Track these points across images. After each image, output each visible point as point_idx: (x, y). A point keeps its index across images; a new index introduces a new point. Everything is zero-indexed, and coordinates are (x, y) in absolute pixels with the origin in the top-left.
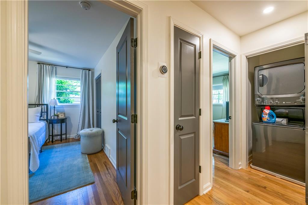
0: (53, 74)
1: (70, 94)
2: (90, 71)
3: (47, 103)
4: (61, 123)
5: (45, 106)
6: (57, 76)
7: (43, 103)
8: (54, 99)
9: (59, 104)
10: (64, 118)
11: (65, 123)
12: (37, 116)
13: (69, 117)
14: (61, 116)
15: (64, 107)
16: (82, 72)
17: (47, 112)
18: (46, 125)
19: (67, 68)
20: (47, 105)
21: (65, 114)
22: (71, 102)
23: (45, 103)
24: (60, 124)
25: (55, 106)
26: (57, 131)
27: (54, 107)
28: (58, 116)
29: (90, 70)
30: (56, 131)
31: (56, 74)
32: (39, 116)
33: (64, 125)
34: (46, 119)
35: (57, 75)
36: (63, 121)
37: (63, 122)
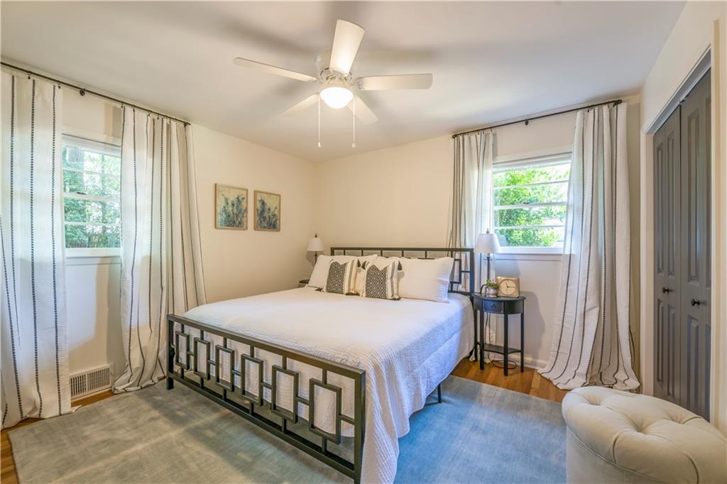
0: (487, 157)
1: (543, 216)
2: (620, 106)
3: (472, 245)
4: (504, 313)
5: (468, 253)
6: (499, 159)
7: (463, 247)
8: (488, 232)
9: (501, 249)
10: (516, 295)
11: (520, 314)
12: (442, 282)
13: (532, 294)
14: (508, 291)
15: (517, 257)
16: (584, 120)
17: (472, 272)
18: (464, 311)
19: (527, 123)
20: (471, 251)
21: (518, 282)
22: (542, 243)
23: (468, 246)
24: (503, 315)
25: (491, 255)
26: (496, 333)
27: (488, 258)
28: (497, 287)
29: (617, 102)
30: (494, 335)
31: (495, 155)
32: (447, 282)
33: (514, 320)
34: (469, 291)
35: (498, 157)
36: (510, 307)
37: (513, 312)
